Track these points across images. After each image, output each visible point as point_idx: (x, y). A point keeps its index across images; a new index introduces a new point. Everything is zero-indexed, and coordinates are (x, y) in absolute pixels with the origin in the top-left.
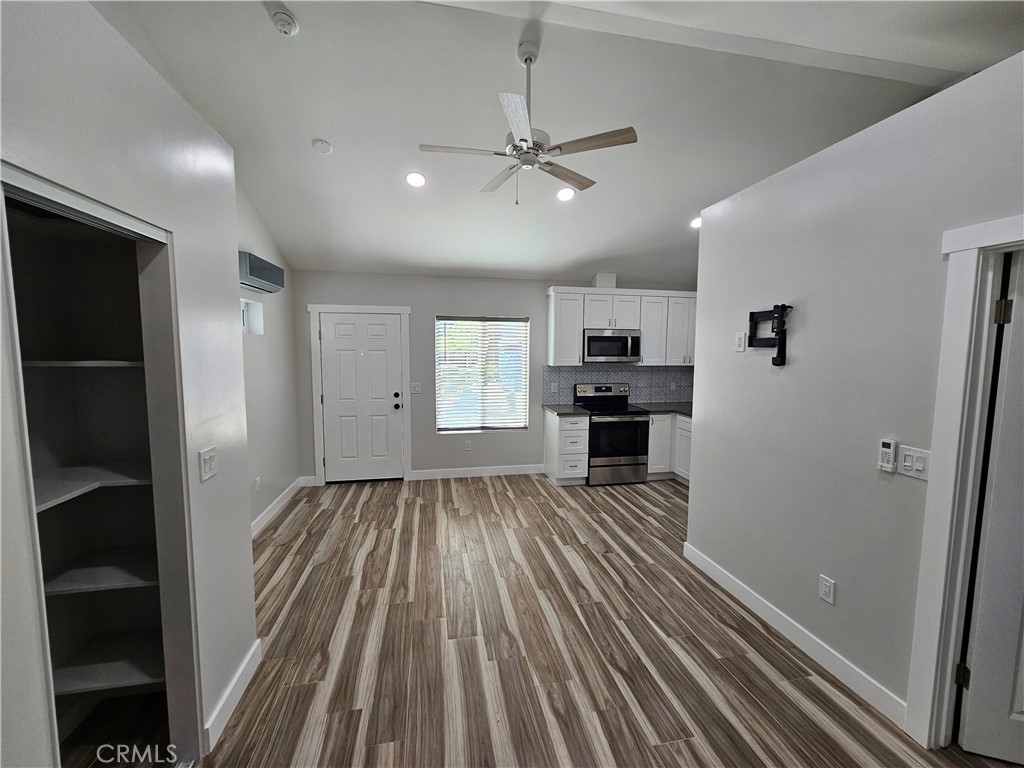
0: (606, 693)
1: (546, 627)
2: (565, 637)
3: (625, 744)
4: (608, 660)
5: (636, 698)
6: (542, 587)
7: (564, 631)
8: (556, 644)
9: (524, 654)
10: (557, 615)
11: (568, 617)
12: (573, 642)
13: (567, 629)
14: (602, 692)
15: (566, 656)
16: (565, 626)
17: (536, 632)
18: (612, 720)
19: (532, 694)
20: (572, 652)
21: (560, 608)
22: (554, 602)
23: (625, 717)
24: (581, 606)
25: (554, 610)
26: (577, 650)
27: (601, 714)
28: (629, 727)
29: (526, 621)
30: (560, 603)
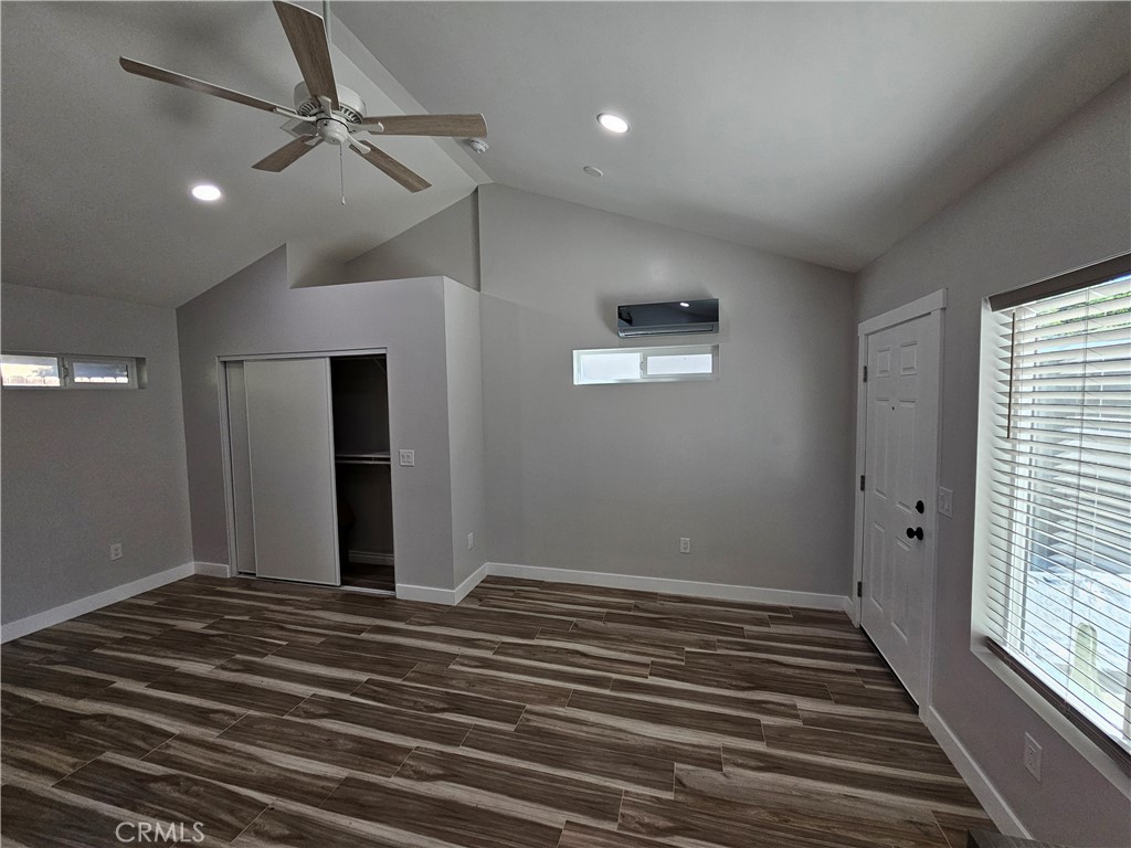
1: (288, 749)
2: (251, 757)
6: (348, 781)
7: (263, 763)
11: (269, 779)
12: (238, 761)
13: (259, 766)
16: (264, 768)
17: (295, 738)
19: (249, 706)
20: (235, 753)
24: (261, 806)
26: (228, 759)
29: (316, 736)
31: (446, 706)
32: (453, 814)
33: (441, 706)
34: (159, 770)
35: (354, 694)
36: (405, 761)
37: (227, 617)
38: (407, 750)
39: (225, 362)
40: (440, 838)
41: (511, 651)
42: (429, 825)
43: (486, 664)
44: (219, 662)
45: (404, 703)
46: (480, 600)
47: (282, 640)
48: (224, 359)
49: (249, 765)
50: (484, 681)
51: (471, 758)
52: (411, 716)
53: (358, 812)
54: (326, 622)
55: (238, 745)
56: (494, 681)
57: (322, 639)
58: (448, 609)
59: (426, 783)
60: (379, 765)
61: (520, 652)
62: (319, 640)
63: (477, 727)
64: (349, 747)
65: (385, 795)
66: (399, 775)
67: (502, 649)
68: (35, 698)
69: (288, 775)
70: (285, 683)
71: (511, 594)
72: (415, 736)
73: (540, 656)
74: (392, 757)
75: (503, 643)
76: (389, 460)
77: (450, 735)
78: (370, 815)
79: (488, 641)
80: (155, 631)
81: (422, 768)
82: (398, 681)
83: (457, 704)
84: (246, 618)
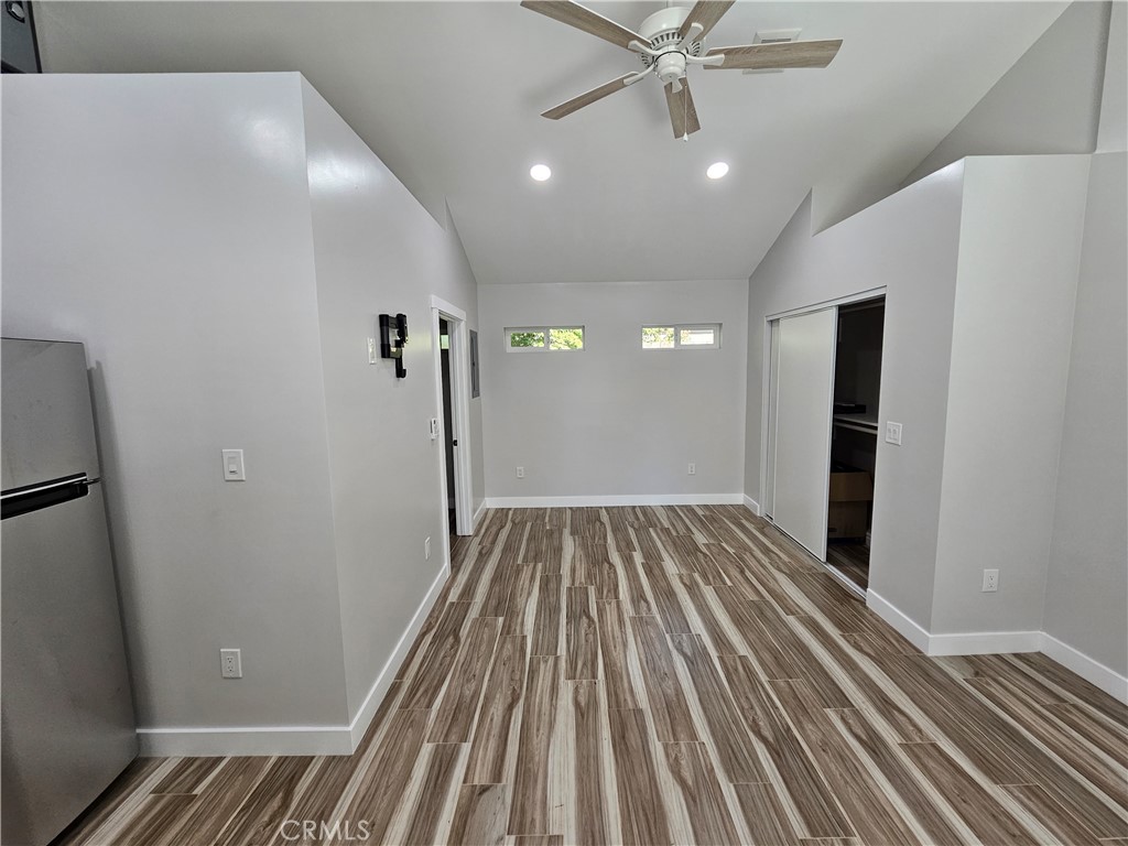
1: (643, 657)
2: (625, 645)
6: (639, 712)
7: (625, 652)
8: (635, 640)
9: (667, 636)
10: (627, 669)
11: (615, 664)
13: (621, 652)
16: (622, 655)
17: (654, 653)
19: (662, 611)
20: (623, 633)
21: (621, 678)
22: (626, 685)
24: (594, 676)
25: (628, 675)
26: (617, 633)
27: (617, 597)
29: (664, 664)
30: (619, 684)
31: (771, 740)
32: (652, 822)
33: (767, 733)
34: (594, 613)
35: (721, 659)
36: (682, 743)
37: (724, 544)
38: (693, 736)
39: (771, 321)
40: (623, 824)
41: (931, 764)
42: (630, 804)
43: (874, 744)
44: (684, 571)
45: (743, 700)
46: (977, 674)
47: (731, 580)
48: (771, 318)
49: (620, 647)
50: (843, 756)
51: (725, 805)
52: (732, 714)
53: (617, 737)
54: (776, 587)
55: (629, 630)
56: (854, 771)
57: (756, 598)
58: (911, 653)
59: (670, 775)
60: (666, 724)
61: (945, 778)
62: (752, 597)
63: (768, 788)
64: (669, 691)
65: (641, 747)
66: (666, 747)
67: (923, 752)
68: (609, 541)
69: (624, 673)
70: (695, 613)
71: (1050, 701)
72: (713, 734)
73: (971, 811)
74: (679, 729)
75: (934, 745)
76: (876, 428)
77: (737, 763)
78: (618, 749)
79: (915, 726)
80: (682, 531)
81: (683, 762)
82: (764, 678)
83: (782, 747)
84: (731, 551)
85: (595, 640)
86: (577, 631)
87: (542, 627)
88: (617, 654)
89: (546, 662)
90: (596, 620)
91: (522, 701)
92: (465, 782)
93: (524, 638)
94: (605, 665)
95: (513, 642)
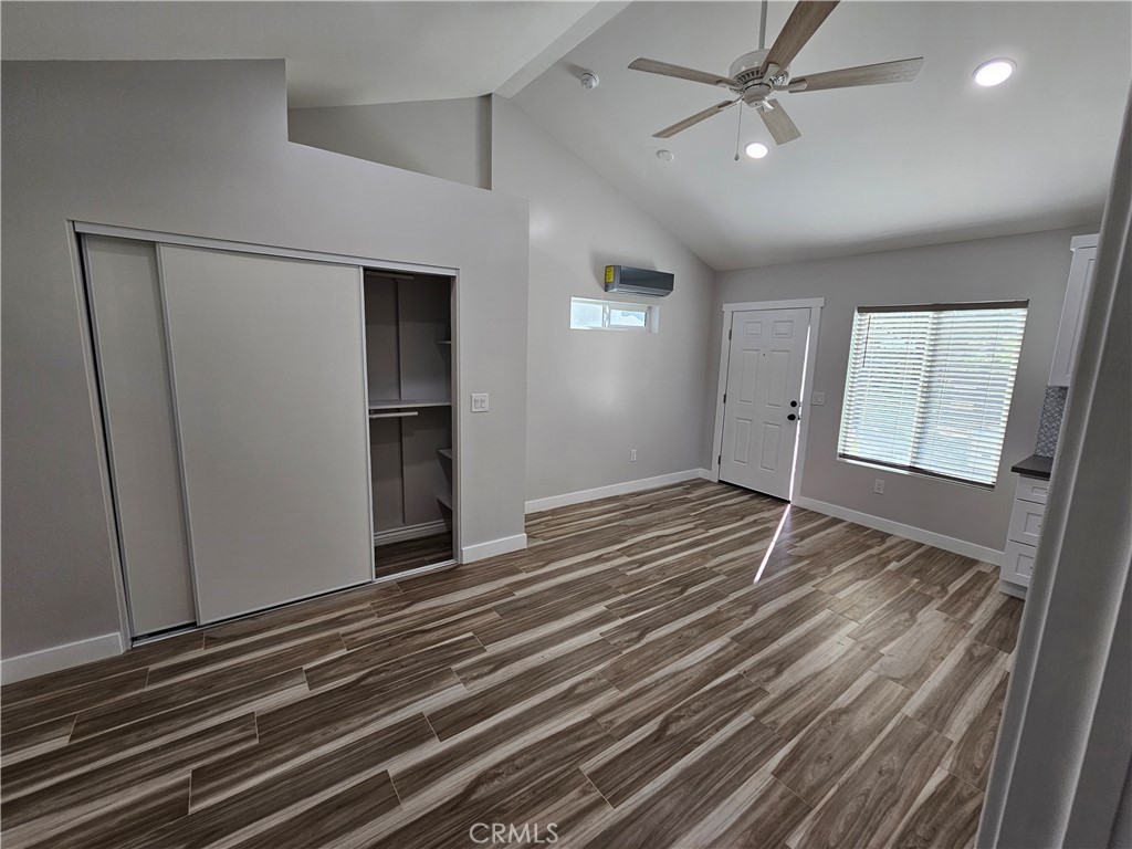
0: (621, 721)
2: (675, 674)
3: (567, 744)
4: (670, 715)
5: (633, 747)
7: (683, 671)
8: (658, 669)
10: (702, 661)
11: (707, 671)
12: (673, 682)
13: (690, 673)
14: (622, 716)
15: (647, 681)
16: (692, 671)
18: (589, 729)
23: (600, 740)
26: (663, 688)
28: (591, 744)
29: (670, 642)
34: (650, 727)
85: (694, 700)
86: (700, 725)
87: (740, 767)
88: (695, 675)
89: (774, 722)
90: (660, 718)
91: (832, 708)
92: (912, 693)
93: (778, 773)
94: (717, 676)
95: (799, 778)
